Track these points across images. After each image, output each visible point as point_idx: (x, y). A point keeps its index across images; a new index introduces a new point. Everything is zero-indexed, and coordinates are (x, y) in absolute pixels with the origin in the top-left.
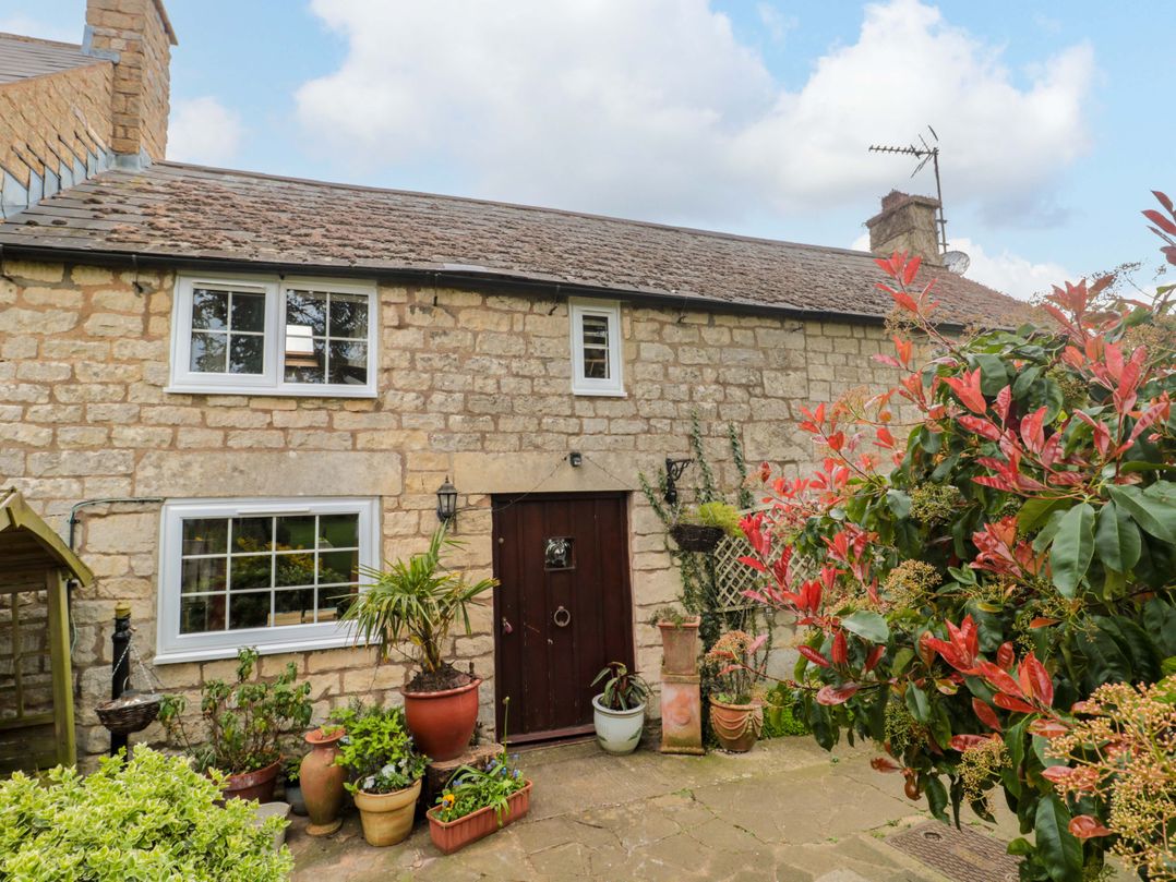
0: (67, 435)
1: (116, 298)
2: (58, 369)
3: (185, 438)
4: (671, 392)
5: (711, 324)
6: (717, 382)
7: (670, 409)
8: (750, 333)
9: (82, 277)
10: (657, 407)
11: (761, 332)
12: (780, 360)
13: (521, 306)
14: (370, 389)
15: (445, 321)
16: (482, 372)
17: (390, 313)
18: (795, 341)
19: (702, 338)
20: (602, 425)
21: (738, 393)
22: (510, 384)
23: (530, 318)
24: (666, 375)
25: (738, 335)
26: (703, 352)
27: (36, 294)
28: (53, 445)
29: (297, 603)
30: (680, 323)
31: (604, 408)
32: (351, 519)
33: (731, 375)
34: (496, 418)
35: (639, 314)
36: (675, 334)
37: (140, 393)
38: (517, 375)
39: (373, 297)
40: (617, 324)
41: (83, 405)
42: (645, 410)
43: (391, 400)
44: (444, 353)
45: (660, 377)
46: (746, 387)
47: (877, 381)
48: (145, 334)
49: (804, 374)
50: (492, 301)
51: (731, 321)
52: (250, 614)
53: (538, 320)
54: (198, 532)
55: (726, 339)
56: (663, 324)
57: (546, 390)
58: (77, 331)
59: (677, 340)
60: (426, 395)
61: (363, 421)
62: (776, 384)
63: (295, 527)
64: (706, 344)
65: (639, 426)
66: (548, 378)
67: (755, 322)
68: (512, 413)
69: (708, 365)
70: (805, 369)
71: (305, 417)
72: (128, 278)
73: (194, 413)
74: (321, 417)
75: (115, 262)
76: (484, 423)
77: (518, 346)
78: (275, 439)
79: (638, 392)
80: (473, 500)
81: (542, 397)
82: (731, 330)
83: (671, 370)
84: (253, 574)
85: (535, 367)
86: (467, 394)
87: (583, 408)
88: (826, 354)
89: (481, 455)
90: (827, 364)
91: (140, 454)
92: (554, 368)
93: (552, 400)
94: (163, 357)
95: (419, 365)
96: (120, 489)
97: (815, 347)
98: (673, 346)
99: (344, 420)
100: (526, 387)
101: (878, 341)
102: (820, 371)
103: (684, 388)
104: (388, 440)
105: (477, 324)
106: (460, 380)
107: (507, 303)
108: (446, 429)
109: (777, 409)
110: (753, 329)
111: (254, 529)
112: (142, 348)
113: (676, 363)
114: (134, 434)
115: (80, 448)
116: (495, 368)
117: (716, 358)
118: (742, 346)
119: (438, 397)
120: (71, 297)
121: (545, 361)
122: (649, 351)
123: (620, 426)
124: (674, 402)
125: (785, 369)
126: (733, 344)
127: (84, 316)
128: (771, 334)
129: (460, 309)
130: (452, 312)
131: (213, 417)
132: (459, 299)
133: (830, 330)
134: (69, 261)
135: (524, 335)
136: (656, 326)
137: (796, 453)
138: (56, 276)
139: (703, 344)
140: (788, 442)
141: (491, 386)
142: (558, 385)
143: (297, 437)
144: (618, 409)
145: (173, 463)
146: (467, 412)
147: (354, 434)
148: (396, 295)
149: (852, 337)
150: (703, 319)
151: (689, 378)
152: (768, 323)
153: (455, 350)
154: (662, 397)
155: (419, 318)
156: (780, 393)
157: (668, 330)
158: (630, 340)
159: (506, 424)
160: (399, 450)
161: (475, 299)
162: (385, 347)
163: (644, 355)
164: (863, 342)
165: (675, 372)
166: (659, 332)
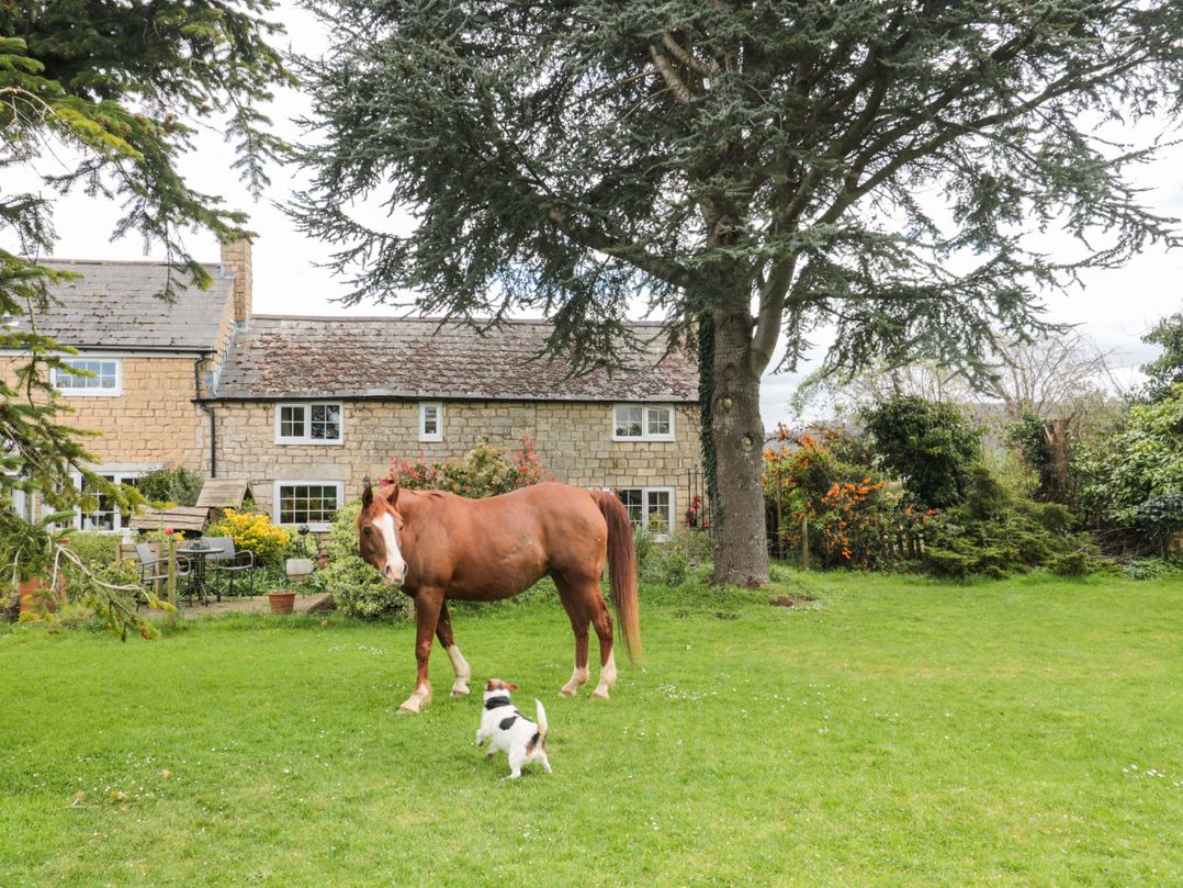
0: (246, 458)
1: (258, 412)
2: (242, 437)
3: (281, 459)
4: (464, 439)
5: (486, 408)
6: (488, 433)
7: (463, 445)
8: (506, 410)
9: (248, 406)
10: (457, 445)
11: (512, 409)
12: (521, 422)
13: (398, 406)
14: (339, 441)
15: (368, 414)
16: (382, 433)
17: (347, 412)
18: (530, 413)
19: (481, 414)
20: (431, 452)
21: (498, 438)
22: (393, 438)
23: (402, 410)
24: (462, 431)
25: (500, 412)
26: (481, 420)
27: (235, 412)
28: (242, 462)
29: (316, 518)
30: (470, 409)
31: (432, 447)
32: (334, 488)
33: (494, 430)
34: (387, 451)
35: (450, 406)
36: (467, 413)
37: (266, 444)
38: (396, 434)
39: (341, 404)
40: (440, 411)
41: (250, 449)
42: (451, 447)
43: (347, 446)
44: (367, 426)
45: (459, 432)
48: (267, 424)
49: (534, 428)
50: (386, 405)
51: (497, 406)
52: (302, 518)
53: (406, 412)
54: (286, 491)
55: (493, 414)
56: (462, 409)
57: (408, 439)
58: (247, 424)
59: (468, 415)
60: (360, 443)
61: (337, 453)
62: (518, 433)
63: (315, 491)
64: (483, 417)
65: (448, 452)
66: (409, 435)
67: (509, 405)
68: (394, 449)
69: (483, 426)
70: (535, 426)
71: (318, 452)
72: (261, 405)
73: (283, 451)
74: (323, 452)
75: (257, 401)
76: (383, 453)
77: (397, 422)
78: (308, 460)
79: (449, 439)
81: (406, 442)
82: (496, 410)
83: (465, 429)
84: (301, 505)
85: (403, 431)
86: (376, 442)
87: (423, 446)
88: (547, 418)
89: (381, 465)
90: (548, 423)
91: (267, 464)
92: (412, 431)
93: (410, 444)
94: (273, 432)
95: (358, 432)
96: (261, 476)
97: (542, 415)
98: (466, 418)
99: (331, 452)
100: (399, 438)
102: (543, 426)
103: (471, 436)
104: (347, 460)
105: (380, 415)
106: (373, 437)
107: (391, 406)
108: (368, 456)
110: (508, 408)
111: (302, 491)
112: (267, 429)
113: (467, 426)
114: (265, 458)
115: (249, 463)
116: (387, 431)
117: (488, 423)
118: (501, 416)
119: (365, 444)
120: (245, 413)
121: (407, 428)
122: (454, 421)
123: (440, 454)
125: (523, 426)
126: (497, 416)
127: (249, 419)
128: (518, 411)
129: (374, 409)
130: (371, 410)
131: (289, 452)
132: (373, 405)
133: (550, 407)
134: (243, 401)
135: (400, 418)
136: (459, 410)
138: (240, 406)
139: (481, 417)
141: (385, 439)
142: (413, 438)
143: (315, 459)
144: (439, 447)
145: (277, 467)
146: (376, 449)
147: (335, 458)
148: (350, 405)
149: (564, 409)
150: (482, 406)
151: (474, 432)
152: (517, 405)
153: (372, 425)
154: (459, 441)
155: (358, 414)
157: (464, 411)
158: (447, 416)
159: (391, 453)
160: (350, 463)
161: (380, 405)
162: (346, 425)
163: (452, 423)
165: (467, 430)
166: (460, 413)
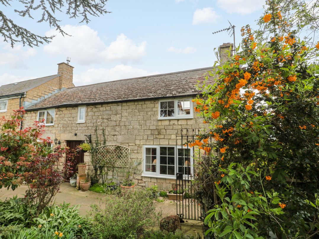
1: (34, 114)
4: (93, 121)
5: (102, 107)
6: (102, 119)
7: (92, 125)
8: (110, 107)
9: (32, 112)
10: (90, 124)
11: (112, 107)
12: (115, 112)
13: (71, 109)
14: (53, 124)
15: (61, 113)
16: (65, 120)
17: (56, 112)
18: (119, 108)
19: (100, 110)
20: (80, 128)
21: (105, 120)
22: (68, 122)
23: (72, 110)
24: (92, 118)
26: (99, 113)
27: (29, 115)
30: (96, 108)
31: (81, 125)
33: (105, 117)
35: (89, 107)
36: (95, 110)
38: (69, 120)
40: (85, 109)
42: (88, 125)
43: (55, 126)
45: (91, 119)
46: (107, 119)
47: (140, 115)
48: (35, 119)
49: (121, 115)
50: (67, 109)
51: (106, 105)
55: (105, 109)
56: (93, 108)
57: (73, 123)
58: (31, 119)
59: (95, 111)
60: (58, 124)
61: (52, 129)
62: (114, 118)
64: (101, 111)
65: (86, 128)
66: (73, 120)
67: (111, 105)
68: (68, 127)
69: (100, 115)
70: (121, 114)
72: (35, 112)
76: (65, 129)
77: (70, 116)
79: (87, 122)
80: (63, 141)
82: (106, 107)
83: (93, 117)
85: (72, 119)
86: (63, 124)
87: (78, 125)
88: (127, 110)
89: (64, 134)
90: (127, 112)
92: (74, 118)
93: (74, 124)
95: (58, 120)
97: (124, 108)
98: (94, 112)
99: (50, 129)
100: (70, 122)
101: (142, 104)
102: (125, 114)
103: (95, 120)
104: (54, 132)
105: (65, 112)
107: (69, 109)
109: (114, 123)
110: (110, 106)
113: (94, 116)
116: (67, 120)
117: (102, 114)
118: (108, 110)
119: (60, 125)
121: (73, 118)
122: (90, 114)
123: (83, 128)
124: (93, 123)
125: (116, 114)
126: (106, 110)
127: (31, 117)
128: (114, 107)
129: (63, 110)
130: (62, 111)
133: (128, 104)
135: (71, 113)
136: (92, 108)
137: (116, 133)
139: (100, 111)
140: (115, 131)
141: (66, 123)
142: (75, 122)
144: (83, 125)
146: (63, 127)
147: (51, 131)
149: (134, 104)
150: (100, 106)
151: (96, 118)
152: (114, 104)
153: (62, 117)
154: (91, 123)
156: (115, 120)
157: (94, 109)
158: (87, 112)
159: (68, 129)
160: (55, 133)
161: (65, 109)
162: (55, 118)
163: (89, 115)
164: (137, 105)
165: (94, 117)
166: (92, 110)
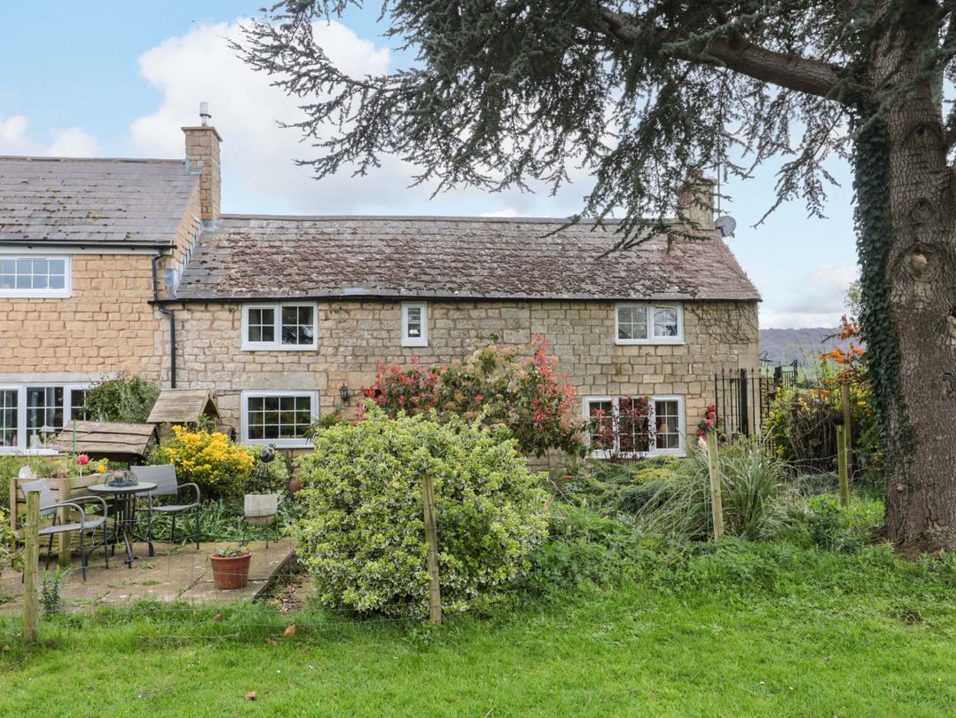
0: (210, 366)
1: (223, 314)
2: (206, 342)
3: (248, 367)
4: (451, 343)
5: (475, 308)
6: (477, 337)
7: (450, 351)
8: (497, 311)
9: (212, 308)
10: (444, 350)
11: (504, 310)
12: (514, 324)
13: (378, 307)
14: (313, 347)
15: (344, 316)
16: (361, 337)
17: (322, 314)
18: (524, 313)
19: (470, 316)
22: (372, 342)
23: (382, 312)
24: (449, 335)
25: (490, 313)
26: (469, 322)
27: (197, 315)
28: (205, 371)
29: (288, 432)
30: (458, 309)
31: (416, 352)
32: (308, 399)
33: (485, 333)
34: (366, 357)
35: (435, 306)
36: (455, 314)
37: (233, 351)
38: (376, 338)
39: (315, 307)
40: (424, 311)
41: (214, 356)
42: (437, 352)
43: (323, 351)
44: (344, 330)
45: (446, 336)
47: (576, 332)
48: (233, 328)
49: (528, 331)
50: (365, 306)
51: (487, 306)
52: (272, 433)
53: (386, 313)
54: (255, 403)
55: (483, 315)
56: (449, 310)
57: (389, 344)
58: (211, 328)
59: (456, 317)
60: (337, 348)
61: (311, 360)
62: (511, 336)
63: (287, 402)
64: (472, 318)
65: (433, 359)
66: (390, 338)
67: (501, 305)
68: (374, 355)
69: (472, 329)
70: (530, 328)
71: (291, 358)
72: (227, 307)
73: (250, 358)
74: (296, 358)
75: (222, 302)
76: (361, 360)
77: (377, 325)
78: (279, 367)
79: (434, 343)
80: (356, 392)
81: (387, 347)
82: (486, 310)
83: (452, 332)
84: (272, 418)
85: (384, 334)
86: (354, 347)
87: (406, 352)
88: (543, 319)
89: (360, 373)
90: (543, 325)
91: (233, 373)
92: (393, 334)
93: (392, 349)
94: (239, 337)
95: (334, 336)
96: (227, 386)
97: (536, 316)
98: (454, 320)
99: (304, 359)
100: (380, 343)
101: (579, 310)
102: (538, 328)
103: (458, 340)
104: (321, 367)
105: (358, 317)
106: (351, 341)
107: (371, 306)
108: (345, 363)
110: (499, 309)
111: (272, 403)
112: (233, 334)
113: (455, 329)
114: (231, 366)
115: (214, 372)
116: (366, 335)
117: (477, 325)
118: (493, 318)
119: (342, 349)
120: (208, 315)
121: (389, 331)
122: (441, 323)
123: (425, 360)
124: (453, 347)
125: (517, 329)
126: (488, 317)
127: (212, 322)
128: (509, 312)
129: (351, 310)
130: (348, 312)
131: (258, 359)
132: (351, 306)
133: (546, 307)
134: (206, 302)
135: (380, 320)
136: (445, 311)
138: (203, 308)
139: (470, 318)
141: (364, 343)
142: (395, 342)
143: (287, 367)
144: (424, 352)
145: (244, 377)
146: (354, 355)
147: (308, 365)
148: (324, 306)
149: (561, 309)
150: (471, 306)
151: (462, 336)
152: (509, 305)
153: (349, 328)
154: (446, 346)
155: (334, 316)
156: (513, 341)
157: (451, 312)
158: (432, 318)
159: (371, 360)
160: (326, 371)
161: (358, 306)
162: (320, 329)
163: (438, 325)
164: (568, 311)
165: (454, 333)
166: (447, 314)
